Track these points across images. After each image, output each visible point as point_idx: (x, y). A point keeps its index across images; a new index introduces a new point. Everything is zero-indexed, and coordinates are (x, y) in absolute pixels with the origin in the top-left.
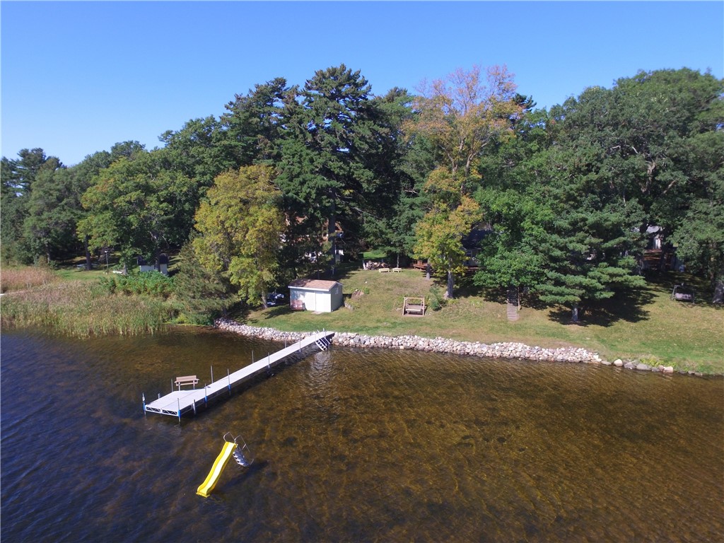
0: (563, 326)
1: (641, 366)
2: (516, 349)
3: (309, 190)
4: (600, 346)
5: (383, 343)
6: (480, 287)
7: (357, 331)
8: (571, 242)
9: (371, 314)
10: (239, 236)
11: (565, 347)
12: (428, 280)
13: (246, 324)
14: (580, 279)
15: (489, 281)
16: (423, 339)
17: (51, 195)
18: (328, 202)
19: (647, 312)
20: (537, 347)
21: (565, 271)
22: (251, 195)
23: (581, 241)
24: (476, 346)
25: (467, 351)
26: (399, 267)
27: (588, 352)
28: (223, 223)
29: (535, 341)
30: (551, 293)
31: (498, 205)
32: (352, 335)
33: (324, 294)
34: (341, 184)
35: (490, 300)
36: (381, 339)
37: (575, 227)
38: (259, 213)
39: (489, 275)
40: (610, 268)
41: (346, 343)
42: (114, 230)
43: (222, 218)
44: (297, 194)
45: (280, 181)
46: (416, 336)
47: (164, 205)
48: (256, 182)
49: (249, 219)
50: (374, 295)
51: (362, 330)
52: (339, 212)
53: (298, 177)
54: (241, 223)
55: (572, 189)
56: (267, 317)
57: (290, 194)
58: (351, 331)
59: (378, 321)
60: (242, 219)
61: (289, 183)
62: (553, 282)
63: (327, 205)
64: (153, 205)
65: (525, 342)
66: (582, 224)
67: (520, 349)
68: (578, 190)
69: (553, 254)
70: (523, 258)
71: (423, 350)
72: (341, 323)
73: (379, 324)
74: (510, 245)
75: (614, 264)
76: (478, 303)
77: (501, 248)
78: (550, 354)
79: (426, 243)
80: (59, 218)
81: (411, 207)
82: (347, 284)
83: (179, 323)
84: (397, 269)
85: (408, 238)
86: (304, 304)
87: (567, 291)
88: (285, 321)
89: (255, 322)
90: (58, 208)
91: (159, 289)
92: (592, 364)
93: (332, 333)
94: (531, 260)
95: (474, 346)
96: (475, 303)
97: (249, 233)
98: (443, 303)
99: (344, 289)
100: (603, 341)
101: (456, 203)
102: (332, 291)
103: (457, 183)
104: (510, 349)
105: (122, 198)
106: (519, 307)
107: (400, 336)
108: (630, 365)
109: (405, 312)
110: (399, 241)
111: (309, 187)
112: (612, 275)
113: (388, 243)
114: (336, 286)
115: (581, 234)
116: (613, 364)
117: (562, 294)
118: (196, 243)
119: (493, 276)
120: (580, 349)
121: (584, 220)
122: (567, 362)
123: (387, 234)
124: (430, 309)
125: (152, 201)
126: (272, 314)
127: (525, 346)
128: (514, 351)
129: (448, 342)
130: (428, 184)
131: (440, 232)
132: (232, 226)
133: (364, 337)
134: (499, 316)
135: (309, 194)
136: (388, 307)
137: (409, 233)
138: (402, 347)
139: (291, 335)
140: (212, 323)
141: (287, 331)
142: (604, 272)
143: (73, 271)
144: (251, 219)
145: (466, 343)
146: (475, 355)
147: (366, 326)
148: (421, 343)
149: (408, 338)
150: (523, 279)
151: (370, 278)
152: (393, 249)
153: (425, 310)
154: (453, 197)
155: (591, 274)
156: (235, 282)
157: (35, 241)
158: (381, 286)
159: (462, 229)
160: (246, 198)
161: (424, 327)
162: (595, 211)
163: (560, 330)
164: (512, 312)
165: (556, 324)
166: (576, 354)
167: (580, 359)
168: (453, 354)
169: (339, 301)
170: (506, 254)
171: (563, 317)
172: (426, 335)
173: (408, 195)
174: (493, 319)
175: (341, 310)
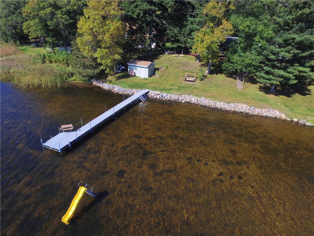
0: (265, 95)
1: (308, 124)
2: (242, 108)
3: (139, 11)
4: (286, 109)
5: (174, 98)
6: (225, 70)
7: (161, 90)
8: (281, 51)
9: (168, 81)
10: (100, 37)
11: (267, 108)
12: (198, 63)
13: (106, 83)
14: (282, 72)
15: (230, 67)
16: (194, 97)
17: (10, 7)
18: (149, 18)
19: (310, 90)
20: (253, 107)
21: (274, 67)
22: (108, 13)
23: (288, 52)
24: (222, 104)
25: (217, 106)
26: (183, 54)
27: (279, 112)
28: (92, 29)
29: (252, 104)
30: (264, 78)
31: (243, 27)
32: (159, 93)
33: (144, 69)
34: (157, 8)
35: (229, 77)
36: (173, 96)
37: (287, 43)
38: (111, 24)
39: (231, 65)
40: (300, 67)
41: (155, 97)
42: (41, 29)
43: (91, 27)
44: (133, 13)
45: (124, 5)
46: (191, 96)
47: (65, 16)
48: (110, 6)
49: (106, 28)
50: (170, 69)
51: (163, 90)
52: (154, 24)
53: (134, 3)
54: (101, 30)
55: (289, 19)
56: (116, 79)
57: (129, 13)
58: (158, 91)
59: (172, 85)
60: (102, 27)
61: (129, 6)
62: (265, 72)
63: (149, 20)
64: (59, 16)
65: (247, 104)
66: (291, 41)
67: (244, 108)
68: (293, 19)
69: (269, 57)
70: (251, 57)
71: (194, 104)
72: (153, 86)
73: (172, 87)
74: (244, 50)
75: (302, 65)
76: (222, 78)
77: (239, 50)
78: (260, 112)
79: (200, 45)
80: (17, 20)
81: (192, 23)
82: (158, 63)
83: (73, 80)
84: (182, 55)
85: (189, 40)
86: (135, 73)
87: (273, 78)
88: (125, 82)
89: (110, 82)
90: (15, 15)
91: (65, 61)
92: (281, 119)
93: (148, 90)
94: (256, 59)
95: (220, 104)
96: (221, 78)
97: (106, 36)
98: (205, 77)
99: (155, 65)
100: (287, 106)
101: (219, 24)
102: (149, 67)
103: (221, 11)
104: (239, 107)
105: (42, 12)
106: (243, 82)
107: (183, 95)
108: (302, 122)
109: (185, 80)
110: (184, 41)
111: (139, 10)
112: (300, 72)
113: (178, 41)
114: (151, 64)
115: (289, 47)
116: (292, 121)
117: (270, 80)
118: (78, 40)
119: (233, 65)
120: (275, 110)
121: (294, 39)
122: (268, 117)
123: (178, 37)
124: (198, 80)
125: (59, 14)
126: (119, 78)
127: (247, 106)
128: (241, 109)
129: (207, 100)
130: (205, 11)
131: (208, 40)
132: (96, 31)
133: (164, 94)
134: (233, 86)
135: (139, 13)
136: (177, 77)
137: (189, 37)
138: (183, 101)
139: (128, 91)
140: (89, 81)
141: (126, 87)
142: (296, 69)
143: (29, 47)
144: (107, 27)
145: (216, 102)
146: (220, 109)
147: (165, 88)
148: (193, 99)
149: (187, 96)
150: (249, 69)
151: (168, 60)
152: (181, 45)
153: (196, 80)
154: (217, 20)
155: (289, 70)
156: (99, 62)
157: (8, 31)
158: (174, 65)
159: (221, 39)
160: (105, 15)
161: (195, 90)
162: (300, 33)
163: (264, 97)
164: (239, 84)
165: (262, 93)
166: (273, 113)
167: (275, 116)
168: (209, 107)
169: (153, 72)
170: (242, 54)
171: (266, 90)
172: (196, 95)
173: (191, 16)
174: (230, 87)
175: (154, 77)
